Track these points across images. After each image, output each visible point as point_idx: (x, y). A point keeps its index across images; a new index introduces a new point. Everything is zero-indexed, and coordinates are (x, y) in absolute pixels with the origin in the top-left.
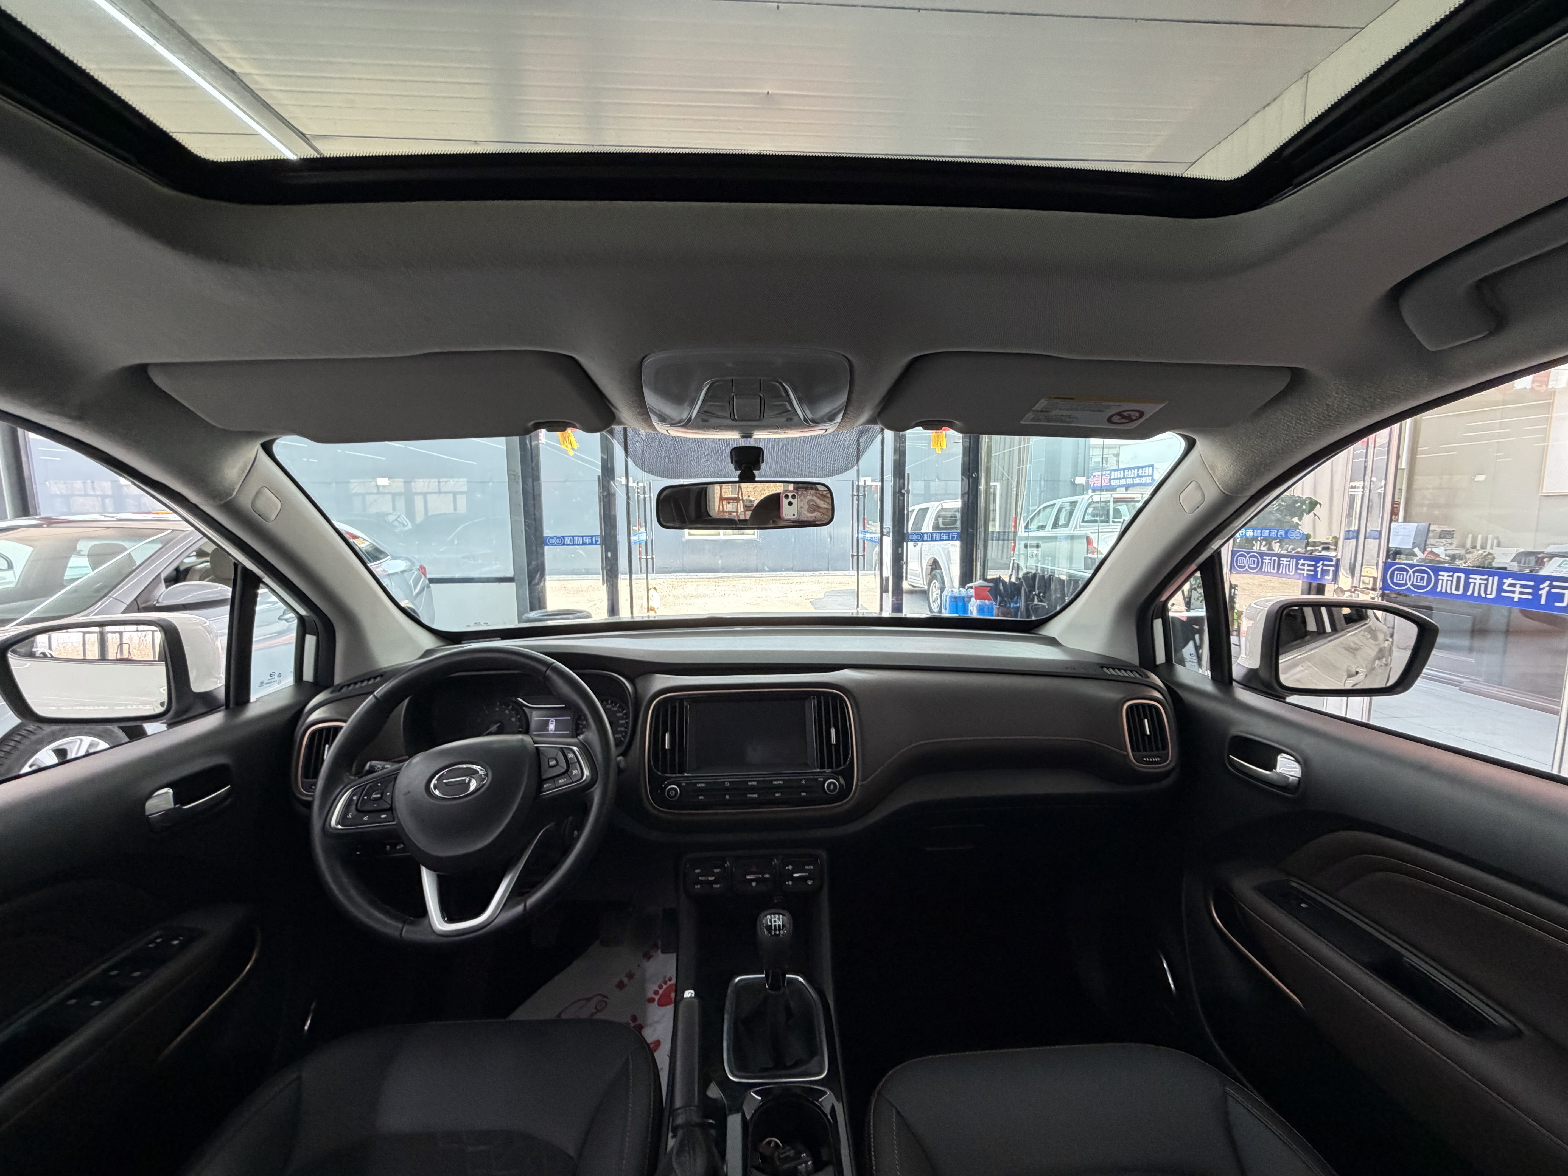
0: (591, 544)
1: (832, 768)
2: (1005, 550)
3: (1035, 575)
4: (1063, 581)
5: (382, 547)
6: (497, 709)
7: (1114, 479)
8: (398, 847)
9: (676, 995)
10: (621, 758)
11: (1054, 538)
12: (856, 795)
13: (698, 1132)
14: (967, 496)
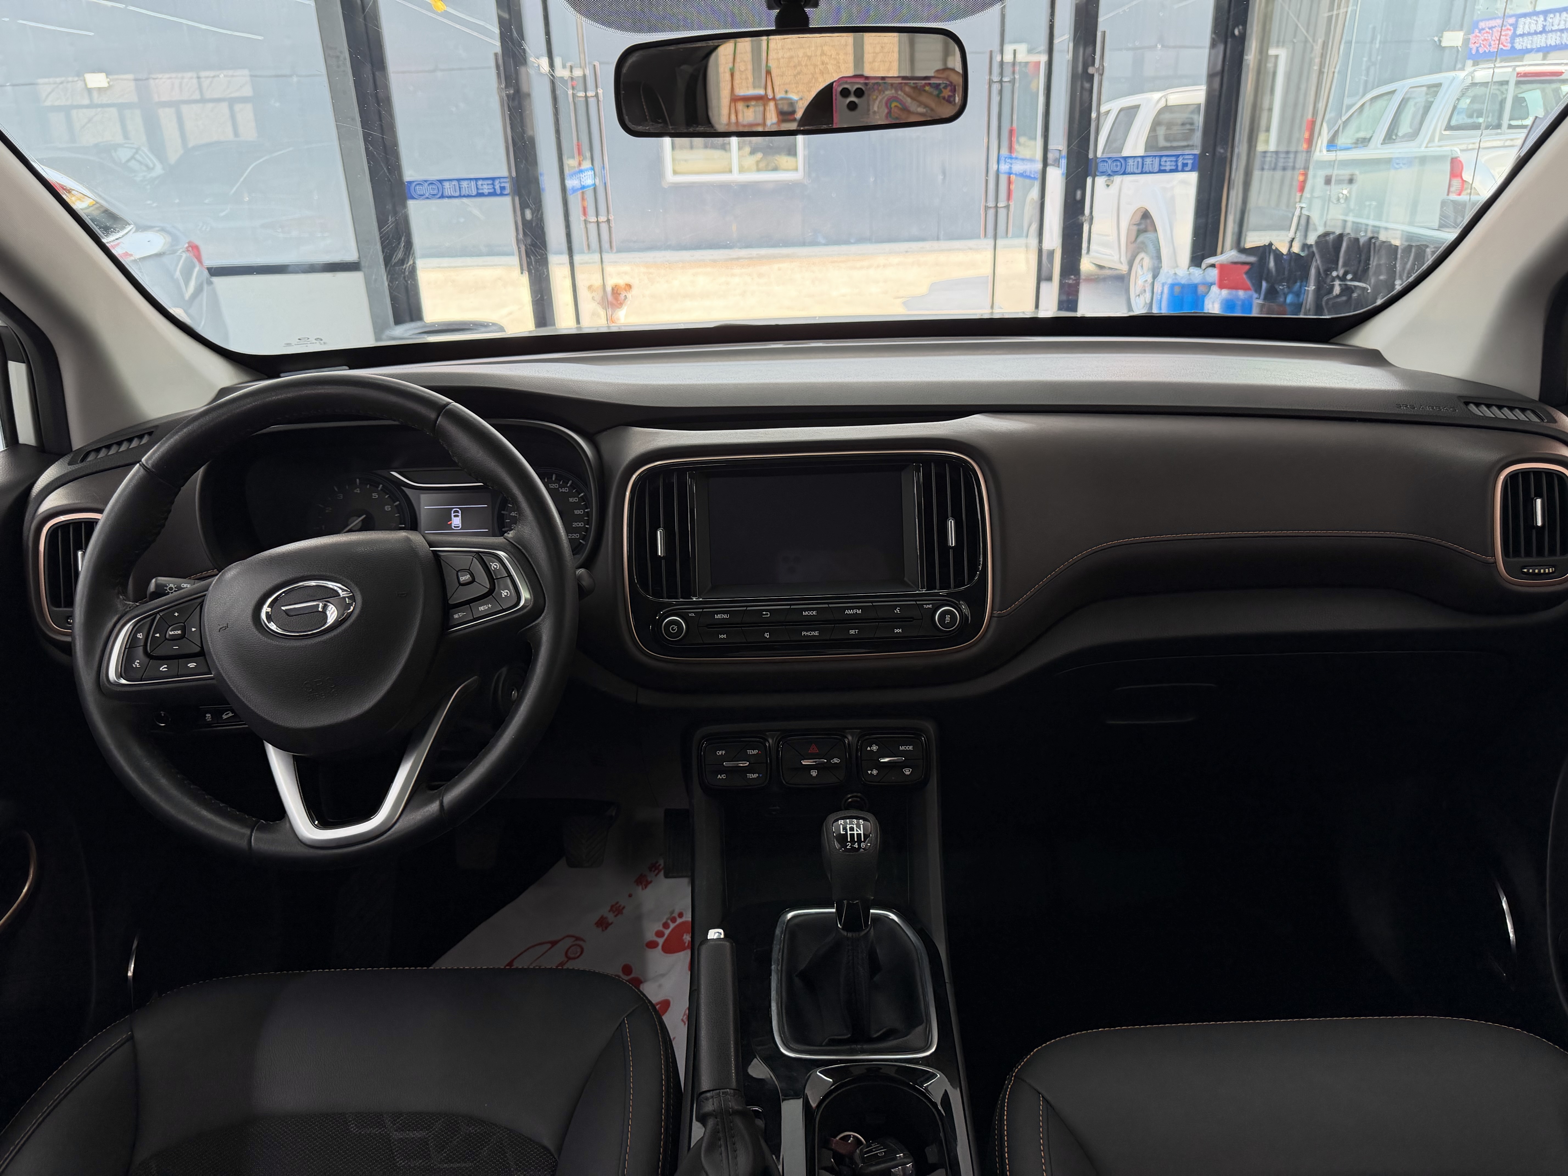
0: (493, 194)
1: (948, 587)
2: (1286, 189)
3: (1341, 237)
4: (1397, 247)
5: (118, 208)
6: (358, 491)
7: (1522, 35)
8: (224, 717)
9: (693, 937)
10: (581, 571)
11: (1387, 162)
12: (989, 635)
13: (738, 1122)
14: (1217, 80)
